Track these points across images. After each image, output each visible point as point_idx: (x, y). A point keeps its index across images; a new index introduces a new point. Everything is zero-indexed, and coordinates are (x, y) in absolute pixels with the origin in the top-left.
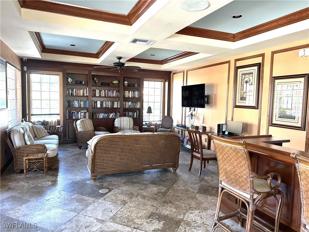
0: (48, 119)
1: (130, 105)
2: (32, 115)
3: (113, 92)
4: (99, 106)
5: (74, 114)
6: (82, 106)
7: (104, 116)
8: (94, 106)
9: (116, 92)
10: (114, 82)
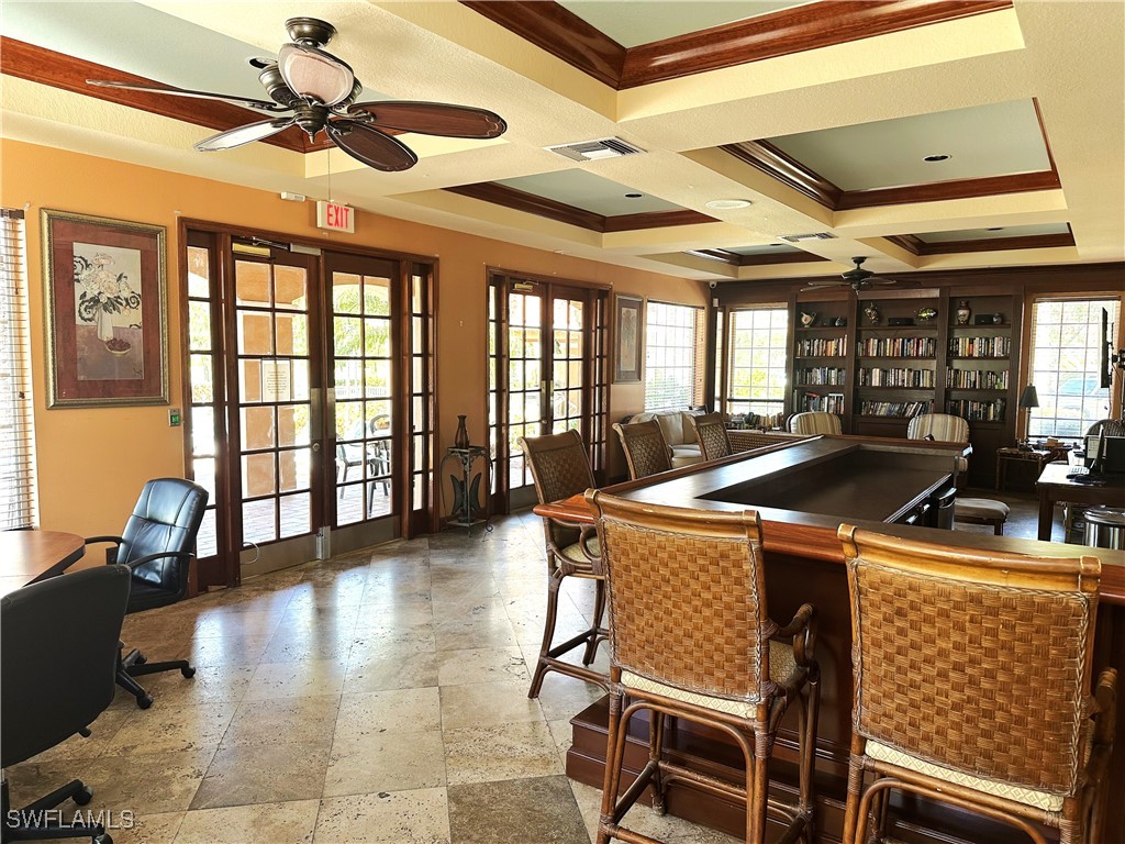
0: (760, 410)
1: (973, 380)
2: (731, 400)
3: (918, 344)
4: (876, 382)
5: (812, 402)
6: (833, 382)
7: (890, 411)
8: (864, 383)
9: (929, 342)
10: (924, 315)
